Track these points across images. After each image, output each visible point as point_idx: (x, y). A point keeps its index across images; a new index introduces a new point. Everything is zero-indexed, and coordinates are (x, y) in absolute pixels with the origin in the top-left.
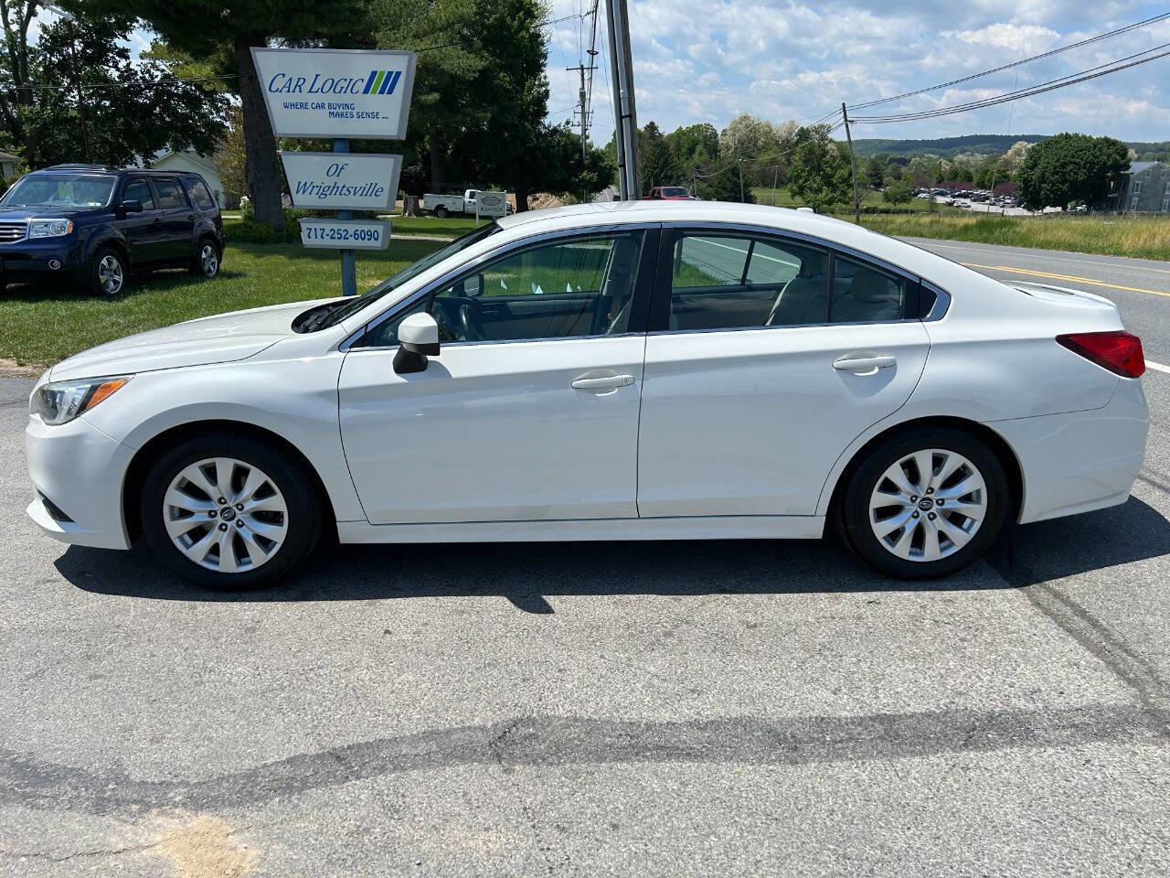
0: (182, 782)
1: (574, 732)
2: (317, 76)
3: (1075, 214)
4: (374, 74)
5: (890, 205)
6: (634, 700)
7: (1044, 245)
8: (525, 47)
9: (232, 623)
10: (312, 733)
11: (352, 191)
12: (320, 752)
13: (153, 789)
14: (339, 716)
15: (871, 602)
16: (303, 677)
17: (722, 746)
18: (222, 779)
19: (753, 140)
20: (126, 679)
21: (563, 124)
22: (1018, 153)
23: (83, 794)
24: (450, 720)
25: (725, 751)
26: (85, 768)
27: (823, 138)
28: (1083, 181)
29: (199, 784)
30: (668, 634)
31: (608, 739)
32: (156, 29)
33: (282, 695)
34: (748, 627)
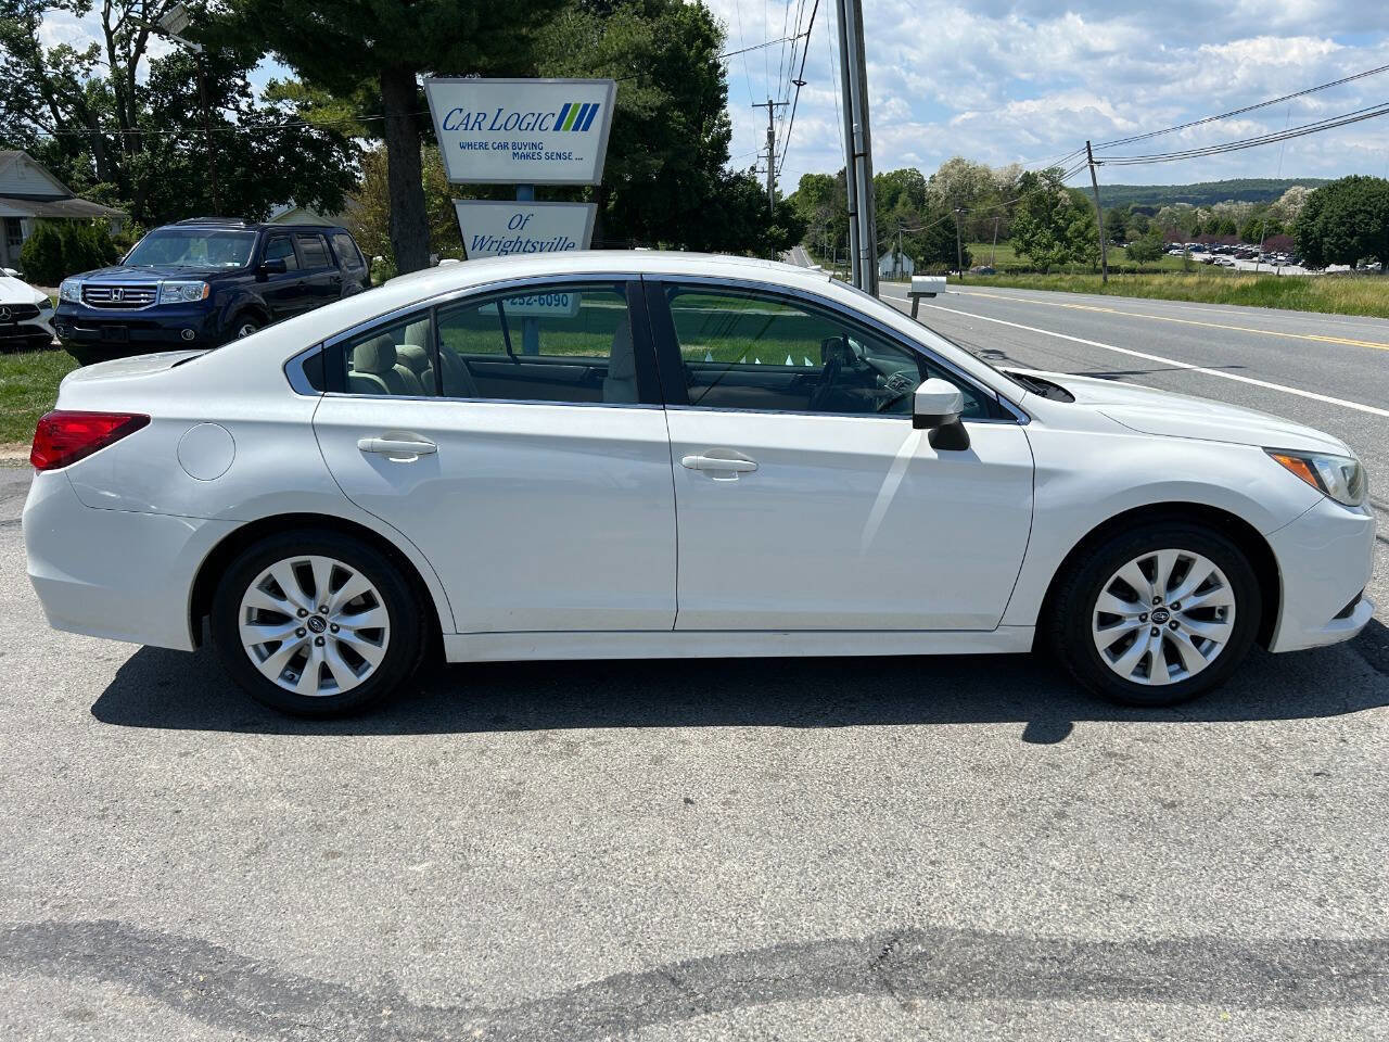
0: (477, 1009)
1: (980, 952)
2: (500, 110)
3: (1368, 273)
4: (567, 107)
5: (1135, 264)
6: (1045, 907)
7: (1347, 310)
8: (704, 80)
9: (488, 785)
10: (629, 942)
11: (538, 247)
12: (648, 970)
13: (442, 1018)
14: (657, 919)
15: (1318, 774)
16: (596, 861)
17: (1191, 980)
18: (528, 1006)
19: (967, 187)
20: (372, 858)
21: (748, 169)
22: (1292, 201)
23: (352, 1022)
24: (805, 929)
25: (1198, 987)
26: (347, 984)
27: (1055, 184)
28: (1376, 234)
29: (500, 1013)
30: (1061, 815)
31: (1029, 965)
32: (292, 63)
33: (576, 887)
34: (1165, 806)
